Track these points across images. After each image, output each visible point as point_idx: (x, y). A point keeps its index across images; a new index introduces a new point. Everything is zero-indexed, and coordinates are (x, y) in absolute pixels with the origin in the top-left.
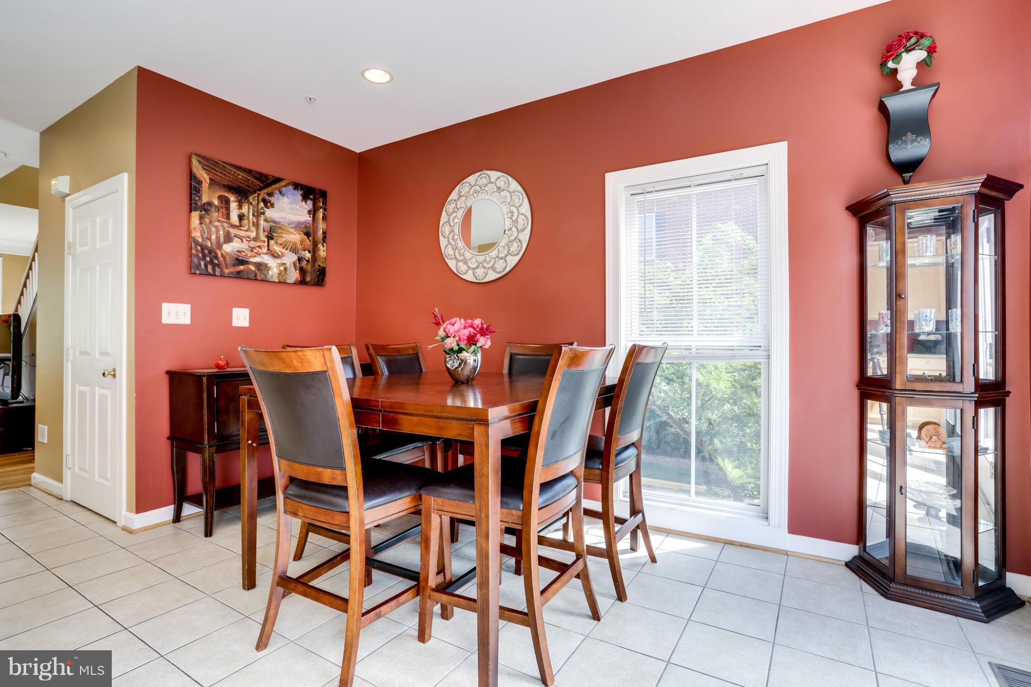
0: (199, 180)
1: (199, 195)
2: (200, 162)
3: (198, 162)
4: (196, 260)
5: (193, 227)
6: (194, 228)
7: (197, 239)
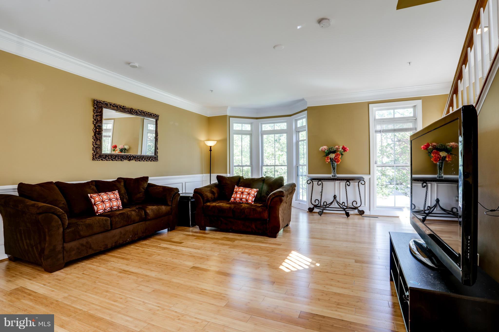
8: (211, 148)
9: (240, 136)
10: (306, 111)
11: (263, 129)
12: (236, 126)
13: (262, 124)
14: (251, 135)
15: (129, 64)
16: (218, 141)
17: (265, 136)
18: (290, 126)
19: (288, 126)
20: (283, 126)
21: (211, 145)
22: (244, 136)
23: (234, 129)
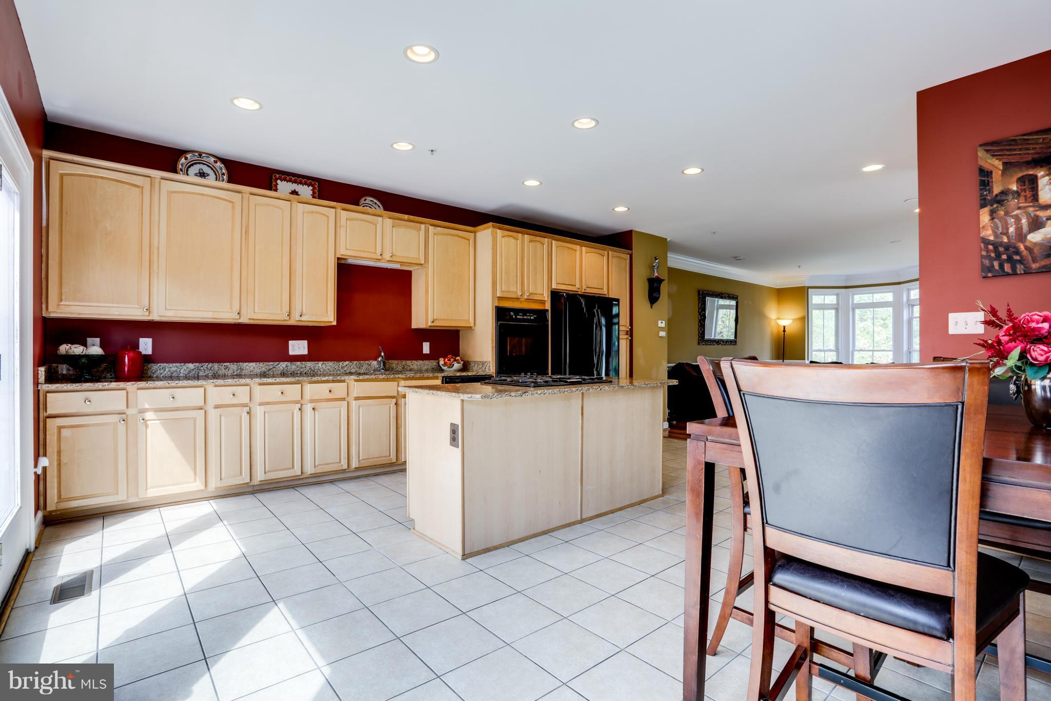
0: (987, 172)
1: (988, 188)
2: (987, 151)
3: (985, 152)
4: (987, 261)
5: (981, 226)
6: (983, 227)
7: (987, 238)
8: (784, 328)
9: (822, 311)
10: (918, 282)
11: (855, 302)
12: (816, 299)
13: (853, 295)
14: (837, 310)
15: (736, 257)
16: (794, 319)
17: (857, 311)
18: (898, 298)
19: (894, 296)
20: (887, 296)
21: (784, 325)
22: (826, 312)
23: (814, 302)
